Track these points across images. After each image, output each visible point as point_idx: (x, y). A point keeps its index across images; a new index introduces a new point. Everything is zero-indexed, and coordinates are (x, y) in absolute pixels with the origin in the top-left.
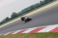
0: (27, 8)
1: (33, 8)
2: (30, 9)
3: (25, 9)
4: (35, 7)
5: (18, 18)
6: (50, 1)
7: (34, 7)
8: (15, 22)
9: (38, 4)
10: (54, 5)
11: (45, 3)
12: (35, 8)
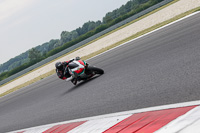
0: (16, 59)
1: (36, 56)
2: (27, 60)
4: (45, 54)
7: (42, 54)
9: (53, 42)
11: (78, 38)
12: (45, 56)
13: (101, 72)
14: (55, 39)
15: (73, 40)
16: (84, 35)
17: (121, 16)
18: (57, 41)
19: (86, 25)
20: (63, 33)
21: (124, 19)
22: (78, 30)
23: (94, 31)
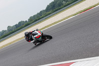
13: (51, 38)
14: (4, 30)
15: (13, 30)
16: (19, 28)
17: (37, 18)
19: (20, 23)
20: (9, 27)
21: (39, 19)
22: (16, 25)
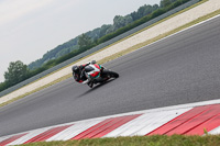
1: (86, 43)
2: (76, 47)
3: (60, 48)
4: (96, 41)
5: (32, 82)
6: (153, 18)
7: (92, 40)
8: (19, 97)
9: (105, 27)
10: (168, 30)
11: (132, 23)
12: (97, 43)
13: (116, 76)
18: (109, 26)
19: (141, 9)
20: (117, 17)
22: (133, 15)
23: (150, 16)
